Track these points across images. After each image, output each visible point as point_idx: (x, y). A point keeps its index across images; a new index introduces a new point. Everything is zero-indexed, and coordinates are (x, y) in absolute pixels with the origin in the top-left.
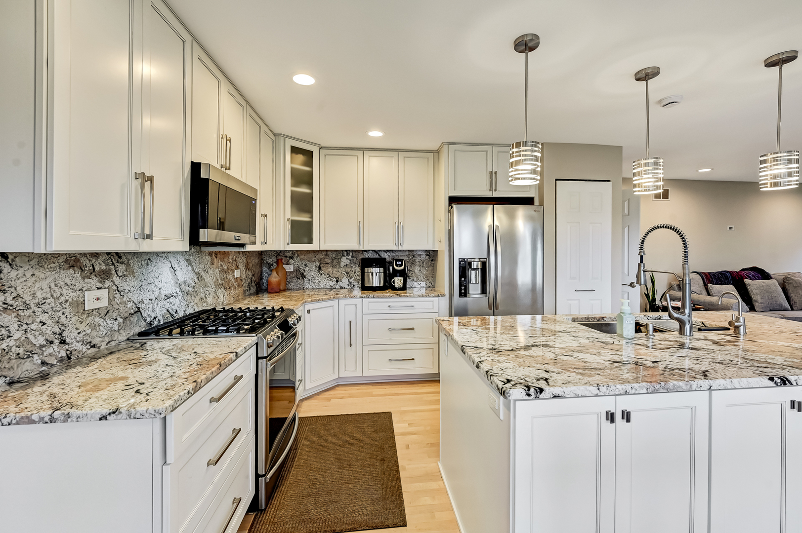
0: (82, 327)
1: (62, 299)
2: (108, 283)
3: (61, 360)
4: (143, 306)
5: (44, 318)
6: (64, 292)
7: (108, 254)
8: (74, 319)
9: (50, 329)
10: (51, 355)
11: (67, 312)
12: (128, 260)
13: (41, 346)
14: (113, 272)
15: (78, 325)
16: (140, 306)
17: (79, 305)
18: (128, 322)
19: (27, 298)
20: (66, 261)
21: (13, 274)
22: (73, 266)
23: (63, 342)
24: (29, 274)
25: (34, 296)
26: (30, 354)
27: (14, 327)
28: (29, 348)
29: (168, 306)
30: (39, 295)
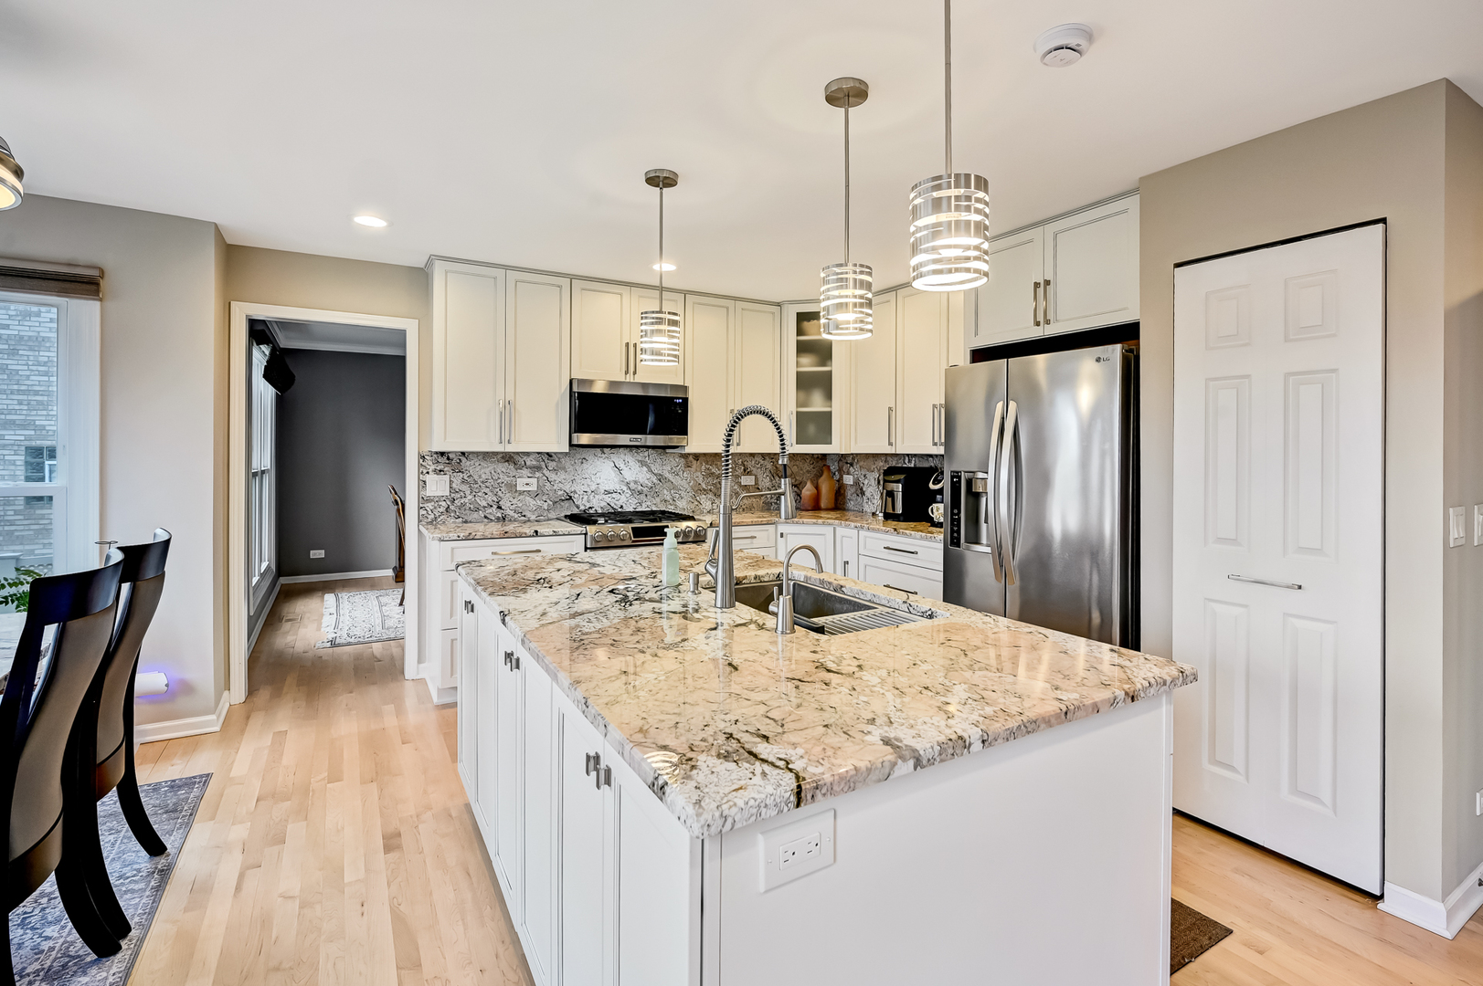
0: (514, 501)
1: (499, 481)
2: (537, 474)
3: (498, 519)
4: (576, 496)
5: (487, 490)
6: (501, 476)
7: (539, 453)
8: (507, 495)
9: (491, 497)
10: (490, 513)
11: (503, 489)
12: (559, 458)
13: (484, 507)
14: (544, 467)
15: (511, 499)
16: (572, 495)
17: (512, 487)
18: (559, 506)
19: (476, 477)
20: (503, 458)
21: (468, 463)
22: (508, 461)
23: (499, 508)
24: (477, 464)
25: (480, 477)
26: (477, 510)
27: (468, 492)
28: (476, 506)
29: (609, 500)
30: (483, 476)
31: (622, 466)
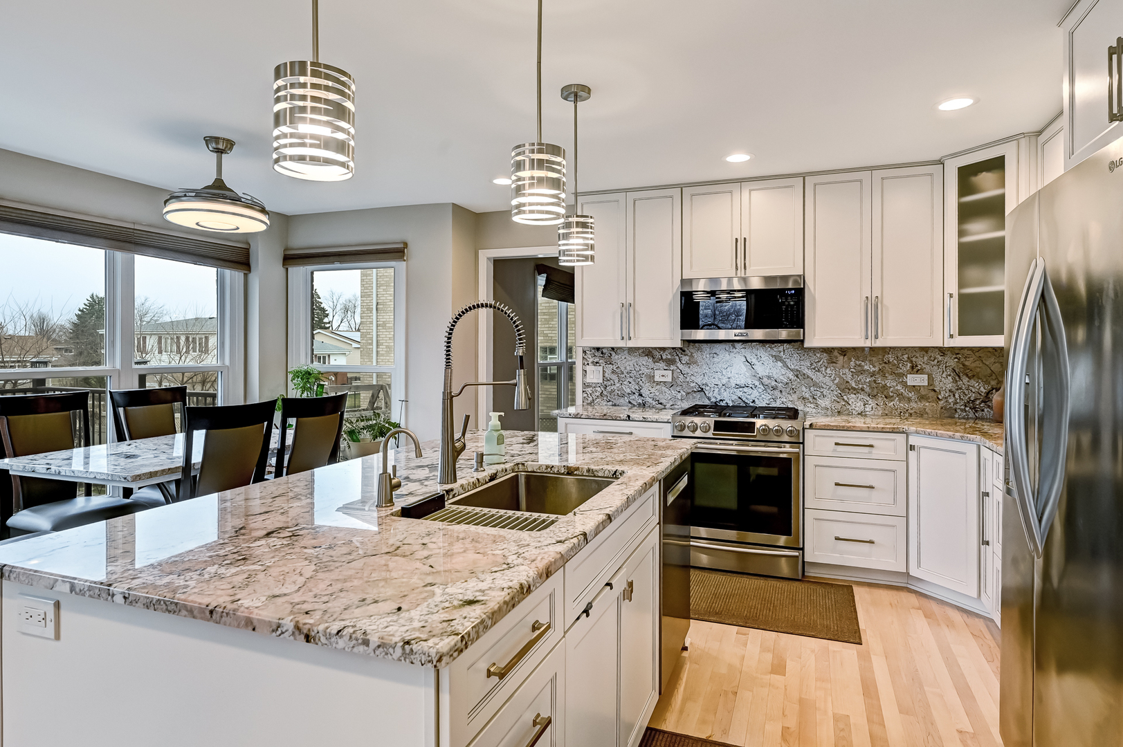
0: (653, 390)
1: (640, 372)
2: (672, 367)
3: (639, 404)
4: (708, 388)
5: (631, 380)
6: (642, 368)
7: (673, 348)
8: (647, 384)
9: (634, 387)
10: (633, 400)
11: (643, 380)
12: (692, 353)
13: (629, 394)
14: (678, 361)
15: (650, 388)
16: (704, 387)
17: (651, 378)
18: (691, 397)
19: (622, 369)
20: (643, 352)
21: (617, 357)
22: (647, 355)
23: (641, 395)
24: (623, 358)
25: (626, 368)
26: (623, 396)
27: (616, 381)
28: (623, 392)
29: (740, 394)
30: (628, 368)
31: (754, 361)
